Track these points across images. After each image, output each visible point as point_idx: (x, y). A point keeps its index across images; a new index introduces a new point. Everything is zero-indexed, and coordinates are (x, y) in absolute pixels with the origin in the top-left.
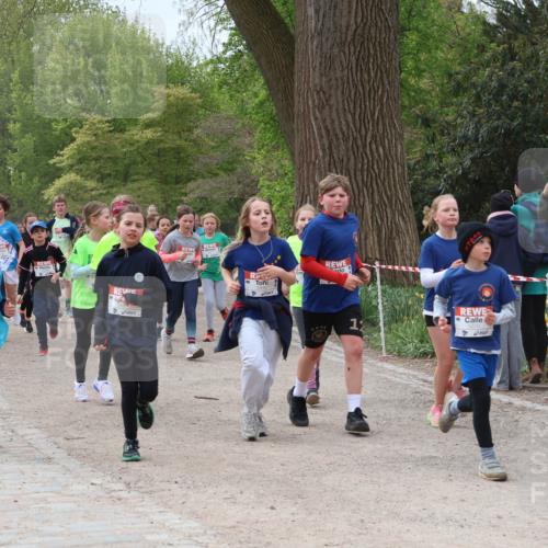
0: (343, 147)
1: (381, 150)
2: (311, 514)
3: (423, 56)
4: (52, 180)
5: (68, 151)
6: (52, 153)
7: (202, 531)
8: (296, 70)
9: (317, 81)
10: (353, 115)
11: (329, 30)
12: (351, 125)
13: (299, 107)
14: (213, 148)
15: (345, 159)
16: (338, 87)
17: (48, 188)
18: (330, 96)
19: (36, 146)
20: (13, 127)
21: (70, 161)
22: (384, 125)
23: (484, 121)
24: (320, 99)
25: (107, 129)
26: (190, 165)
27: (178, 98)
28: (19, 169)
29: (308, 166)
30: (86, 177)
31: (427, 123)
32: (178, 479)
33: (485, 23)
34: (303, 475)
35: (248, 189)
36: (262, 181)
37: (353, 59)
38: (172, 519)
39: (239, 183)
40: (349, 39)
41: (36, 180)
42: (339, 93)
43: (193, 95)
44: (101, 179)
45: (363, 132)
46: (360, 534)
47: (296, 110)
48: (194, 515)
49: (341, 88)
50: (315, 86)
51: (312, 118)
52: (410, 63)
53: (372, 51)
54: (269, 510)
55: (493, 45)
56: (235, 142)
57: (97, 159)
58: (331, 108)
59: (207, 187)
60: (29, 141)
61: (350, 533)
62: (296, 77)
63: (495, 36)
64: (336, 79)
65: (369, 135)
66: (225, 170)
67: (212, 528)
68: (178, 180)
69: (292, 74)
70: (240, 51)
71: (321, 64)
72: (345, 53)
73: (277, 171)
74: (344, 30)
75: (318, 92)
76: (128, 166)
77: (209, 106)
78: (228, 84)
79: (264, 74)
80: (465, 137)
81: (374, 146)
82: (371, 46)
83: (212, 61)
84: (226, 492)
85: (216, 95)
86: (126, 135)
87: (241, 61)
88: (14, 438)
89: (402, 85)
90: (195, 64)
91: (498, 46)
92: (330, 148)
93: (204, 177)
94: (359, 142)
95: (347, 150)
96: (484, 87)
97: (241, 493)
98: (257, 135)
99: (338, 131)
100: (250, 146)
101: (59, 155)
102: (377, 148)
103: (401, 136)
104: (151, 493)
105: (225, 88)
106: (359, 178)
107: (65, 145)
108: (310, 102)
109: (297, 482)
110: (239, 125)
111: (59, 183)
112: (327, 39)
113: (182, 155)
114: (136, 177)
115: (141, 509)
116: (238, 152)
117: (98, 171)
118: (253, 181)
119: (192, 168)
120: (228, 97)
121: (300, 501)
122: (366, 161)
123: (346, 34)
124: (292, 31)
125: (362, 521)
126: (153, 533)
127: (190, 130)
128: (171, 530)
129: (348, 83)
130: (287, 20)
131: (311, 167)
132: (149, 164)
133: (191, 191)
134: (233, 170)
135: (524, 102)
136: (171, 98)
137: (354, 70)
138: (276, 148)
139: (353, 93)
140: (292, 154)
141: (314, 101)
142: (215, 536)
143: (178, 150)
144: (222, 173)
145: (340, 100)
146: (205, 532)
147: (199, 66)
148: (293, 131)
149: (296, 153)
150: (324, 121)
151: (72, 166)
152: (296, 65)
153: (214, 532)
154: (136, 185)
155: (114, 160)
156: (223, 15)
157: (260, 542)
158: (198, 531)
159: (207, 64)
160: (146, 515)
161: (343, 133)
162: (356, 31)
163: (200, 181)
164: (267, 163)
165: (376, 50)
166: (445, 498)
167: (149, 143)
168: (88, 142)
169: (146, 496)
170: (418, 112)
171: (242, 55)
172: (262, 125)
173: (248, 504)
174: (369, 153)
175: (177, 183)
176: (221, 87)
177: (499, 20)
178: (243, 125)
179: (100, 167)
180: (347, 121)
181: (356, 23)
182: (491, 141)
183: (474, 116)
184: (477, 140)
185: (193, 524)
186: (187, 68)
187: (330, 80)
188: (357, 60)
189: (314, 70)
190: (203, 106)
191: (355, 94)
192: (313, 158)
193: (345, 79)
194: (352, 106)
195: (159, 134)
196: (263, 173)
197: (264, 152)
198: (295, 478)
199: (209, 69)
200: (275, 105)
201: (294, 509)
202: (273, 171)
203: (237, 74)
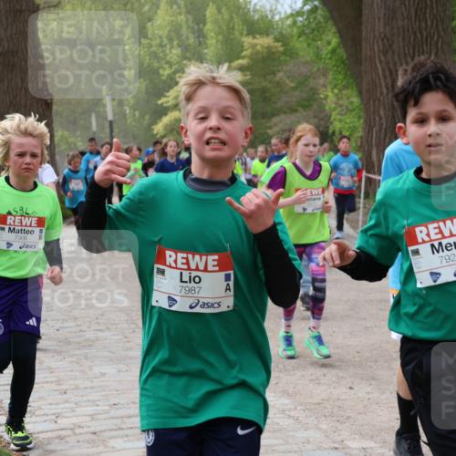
2: (383, 393)
4: (160, 117)
5: (173, 93)
6: (161, 94)
7: (293, 407)
8: (364, 21)
9: (382, 30)
13: (366, 52)
14: (292, 88)
16: (399, 34)
17: (157, 123)
18: (393, 42)
19: (147, 89)
21: (174, 102)
24: (384, 44)
26: (274, 103)
27: (263, 47)
28: (134, 108)
29: (374, 102)
34: (376, 362)
35: (322, 123)
36: (334, 115)
37: (413, 11)
39: (315, 117)
41: (147, 117)
42: (401, 39)
43: (276, 44)
47: (363, 54)
48: (286, 393)
49: (402, 35)
50: (380, 33)
51: (377, 62)
53: (429, 2)
54: (348, 390)
56: (312, 82)
58: (393, 52)
59: (288, 122)
60: (141, 85)
62: (363, 27)
64: (398, 28)
66: (304, 107)
67: (301, 404)
68: (264, 115)
69: (361, 24)
70: (315, 6)
71: (385, 15)
72: (405, 5)
73: (347, 107)
75: (383, 40)
77: (290, 53)
78: (305, 34)
79: (336, 24)
83: (292, 15)
84: (312, 375)
85: (296, 44)
87: (316, 14)
90: (277, 18)
93: (285, 113)
97: (325, 375)
98: (330, 76)
100: (324, 86)
101: (166, 96)
105: (303, 38)
107: (170, 88)
108: (376, 48)
109: (371, 367)
110: (315, 70)
111: (166, 120)
113: (267, 94)
116: (314, 92)
118: (326, 116)
119: (275, 106)
120: (305, 45)
121: (373, 382)
127: (274, 73)
129: (408, 30)
131: (377, 103)
133: (275, 125)
134: (311, 105)
136: (258, 47)
137: (413, 19)
138: (346, 87)
139: (412, 40)
140: (361, 92)
141: (378, 47)
142: (304, 411)
143: (263, 91)
144: (301, 109)
145: (401, 45)
146: (295, 408)
147: (281, 19)
148: (361, 73)
149: (364, 90)
150: (388, 63)
151: (176, 105)
152: (364, 16)
153: (303, 408)
157: (342, 417)
158: (288, 407)
159: (288, 18)
163: (282, 116)
164: (338, 100)
165: (432, 2)
171: (317, 10)
172: (335, 68)
173: (330, 384)
175: (263, 118)
176: (299, 37)
178: (318, 69)
185: (286, 401)
186: (270, 21)
187: (392, 29)
188: (416, 11)
189: (379, 21)
190: (284, 53)
191: (414, 40)
192: (378, 95)
193: (406, 27)
194: (411, 51)
195: (248, 77)
196: (335, 109)
197: (336, 91)
198: (369, 364)
199: (289, 22)
200: (346, 51)
201: (369, 389)
202: (344, 107)
203: (313, 25)
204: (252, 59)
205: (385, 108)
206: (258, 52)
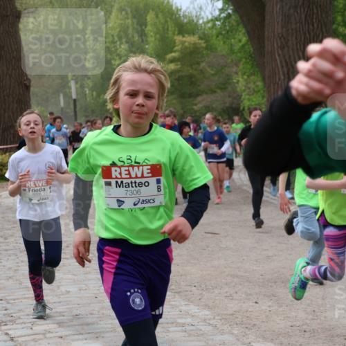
2: (281, 306)
7: (212, 317)
8: (266, 24)
9: (280, 31)
13: (268, 48)
14: (213, 75)
16: (293, 34)
18: (288, 40)
24: (281, 42)
26: (198, 86)
27: (190, 43)
28: (92, 90)
29: (274, 85)
32: (196, 284)
34: (276, 282)
35: (235, 101)
36: (245, 96)
37: (303, 16)
38: (193, 309)
39: (229, 96)
40: (300, 3)
42: (294, 38)
43: (200, 41)
46: (313, 319)
47: (266, 49)
48: (207, 307)
49: (295, 35)
50: (279, 34)
51: (276, 55)
52: (339, 18)
53: (315, 11)
54: (254, 304)
56: (227, 70)
58: (288, 48)
59: (209, 100)
61: (307, 319)
62: (266, 29)
64: (292, 30)
66: (221, 89)
67: (219, 315)
68: (191, 95)
69: (264, 26)
70: (229, 13)
71: (282, 20)
72: (297, 13)
73: (254, 89)
75: (280, 38)
77: (210, 48)
78: (222, 34)
79: (245, 26)
82: (314, 8)
83: (212, 20)
84: (227, 292)
85: (215, 42)
87: (230, 19)
89: (334, 32)
90: (201, 21)
92: (288, 74)
93: (207, 93)
97: (236, 293)
98: (241, 67)
100: (236, 73)
104: (179, 293)
105: (220, 37)
108: (275, 45)
109: (271, 286)
110: (230, 60)
112: (286, 4)
113: (193, 79)
115: (173, 303)
116: (229, 77)
118: (238, 96)
119: (199, 88)
120: (222, 43)
121: (273, 298)
125: (314, 311)
126: (182, 318)
127: (198, 63)
128: (193, 316)
129: (300, 31)
131: (276, 86)
133: (200, 102)
134: (227, 88)
136: (186, 44)
137: (304, 23)
138: (253, 74)
139: (303, 39)
140: (264, 78)
141: (277, 44)
142: (221, 320)
143: (191, 77)
144: (219, 91)
145: (295, 43)
146: (214, 318)
147: (204, 22)
148: (264, 63)
149: (267, 77)
150: (284, 56)
152: (266, 21)
157: (249, 324)
158: (209, 317)
159: (208, 22)
160: (177, 307)
163: (205, 96)
164: (247, 83)
165: (317, 10)
167: (172, 72)
169: (177, 295)
171: (231, 16)
172: (244, 60)
173: (241, 300)
175: (190, 97)
176: (217, 36)
178: (232, 61)
185: (207, 312)
186: (196, 24)
187: (288, 30)
188: (306, 16)
189: (278, 23)
190: (206, 48)
191: (304, 39)
192: (277, 80)
193: (298, 29)
195: (179, 66)
196: (244, 91)
197: (245, 77)
198: (270, 284)
199: (210, 25)
200: (253, 47)
201: (270, 303)
202: (251, 89)
203: (228, 28)
204: (182, 53)
206: (186, 48)
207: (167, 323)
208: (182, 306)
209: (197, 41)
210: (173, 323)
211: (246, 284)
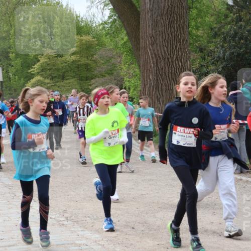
0: (162, 63)
1: (180, 63)
2: (151, 230)
3: (199, 20)
4: (29, 80)
5: (36, 66)
6: (29, 67)
7: (101, 239)
8: (141, 27)
9: (150, 32)
10: (167, 48)
11: (155, 9)
12: (167, 52)
13: (142, 44)
14: (103, 64)
15: (164, 68)
16: (160, 35)
17: (28, 83)
18: (156, 39)
19: (22, 64)
20: (12, 56)
21: (38, 71)
22: (181, 52)
23: (227, 49)
24: (152, 41)
25: (54, 56)
27: (86, 41)
28: (14, 74)
29: (147, 71)
30: (45, 78)
31: (201, 50)
32: (90, 216)
33: (228, 4)
34: (147, 213)
35: (119, 83)
36: (126, 79)
37: (167, 22)
38: (87, 233)
39: (115, 79)
40: (165, 13)
41: (22, 79)
42: (161, 38)
43: (93, 39)
44: (52, 79)
45: (172, 55)
47: (141, 45)
48: (97, 231)
50: (150, 34)
51: (148, 49)
52: (193, 23)
53: (175, 18)
54: (132, 229)
55: (232, 14)
56: (113, 61)
57: (50, 70)
58: (157, 45)
60: (19, 61)
62: (141, 31)
63: (232, 10)
64: (159, 31)
65: (175, 57)
66: (109, 74)
67: (106, 237)
68: (87, 79)
69: (139, 29)
70: (115, 19)
71: (152, 24)
72: (163, 19)
73: (132, 74)
74: (162, 8)
75: (151, 37)
76: (64, 72)
77: (101, 44)
78: (109, 34)
79: (126, 30)
80: (219, 57)
81: (177, 62)
82: (175, 16)
83: (102, 24)
85: (104, 39)
86: (63, 59)
87: (115, 24)
88: (15, 198)
89: (189, 34)
90: (94, 25)
91: (234, 15)
92: (157, 63)
93: (99, 77)
94: (170, 60)
95: (165, 64)
96: (228, 33)
97: (119, 221)
98: (123, 58)
99: (160, 55)
100: (120, 63)
101: (32, 68)
102: (178, 63)
103: (189, 57)
104: (77, 222)
105: (108, 36)
106: (170, 77)
107: (35, 63)
108: (147, 42)
109: (144, 216)
110: (115, 53)
111: (33, 81)
112: (155, 13)
113: (89, 67)
114: (68, 78)
115: (73, 229)
116: (114, 65)
117: (50, 75)
118: (121, 79)
119: (93, 73)
120: (109, 41)
121: (145, 224)
122: (173, 69)
123: (164, 10)
124: (139, 9)
126: (78, 240)
127: (92, 56)
128: (87, 239)
129: (165, 33)
130: (137, 4)
131: (148, 72)
132: (74, 72)
133: (93, 84)
134: (112, 74)
135: (246, 41)
136: (83, 41)
138: (132, 63)
139: (167, 38)
140: (139, 66)
141: (149, 42)
142: (107, 241)
143: (87, 65)
144: (107, 75)
145: (161, 41)
146: (102, 239)
147: (96, 26)
148: (139, 55)
149: (141, 65)
150: (154, 50)
151: (38, 73)
152: (141, 25)
153: (106, 239)
154: (68, 81)
155: (58, 70)
156: (107, 2)
157: (128, 244)
158: (99, 239)
159: (100, 25)
160: (75, 232)
161: (163, 56)
162: (168, 8)
163: (97, 79)
164: (128, 70)
165: (177, 18)
166: (213, 223)
167: (74, 62)
168: (46, 62)
169: (75, 223)
170: (197, 45)
171: (116, 21)
172: (125, 53)
173: (122, 226)
174: (174, 65)
175: (87, 80)
176: (106, 36)
177: (234, 3)
178: (117, 53)
179: (51, 73)
180: (164, 50)
181: (168, 5)
182: (231, 59)
183: (223, 47)
184: (224, 58)
185: (97, 236)
186: (91, 27)
187: (156, 32)
188: (169, 22)
189: (149, 27)
190: (98, 44)
191: (168, 38)
192: (149, 68)
193: (163, 31)
194: (166, 44)
195: (78, 58)
196: (126, 75)
197: (126, 65)
198: (143, 214)
199: (101, 27)
200: (132, 44)
201: (143, 229)
202: (131, 74)
203: (114, 29)
204: (80, 48)
205: (152, 75)
206: (83, 44)
207: (68, 244)
208: (79, 231)
209: (91, 40)
210: (72, 244)
211: (126, 215)
